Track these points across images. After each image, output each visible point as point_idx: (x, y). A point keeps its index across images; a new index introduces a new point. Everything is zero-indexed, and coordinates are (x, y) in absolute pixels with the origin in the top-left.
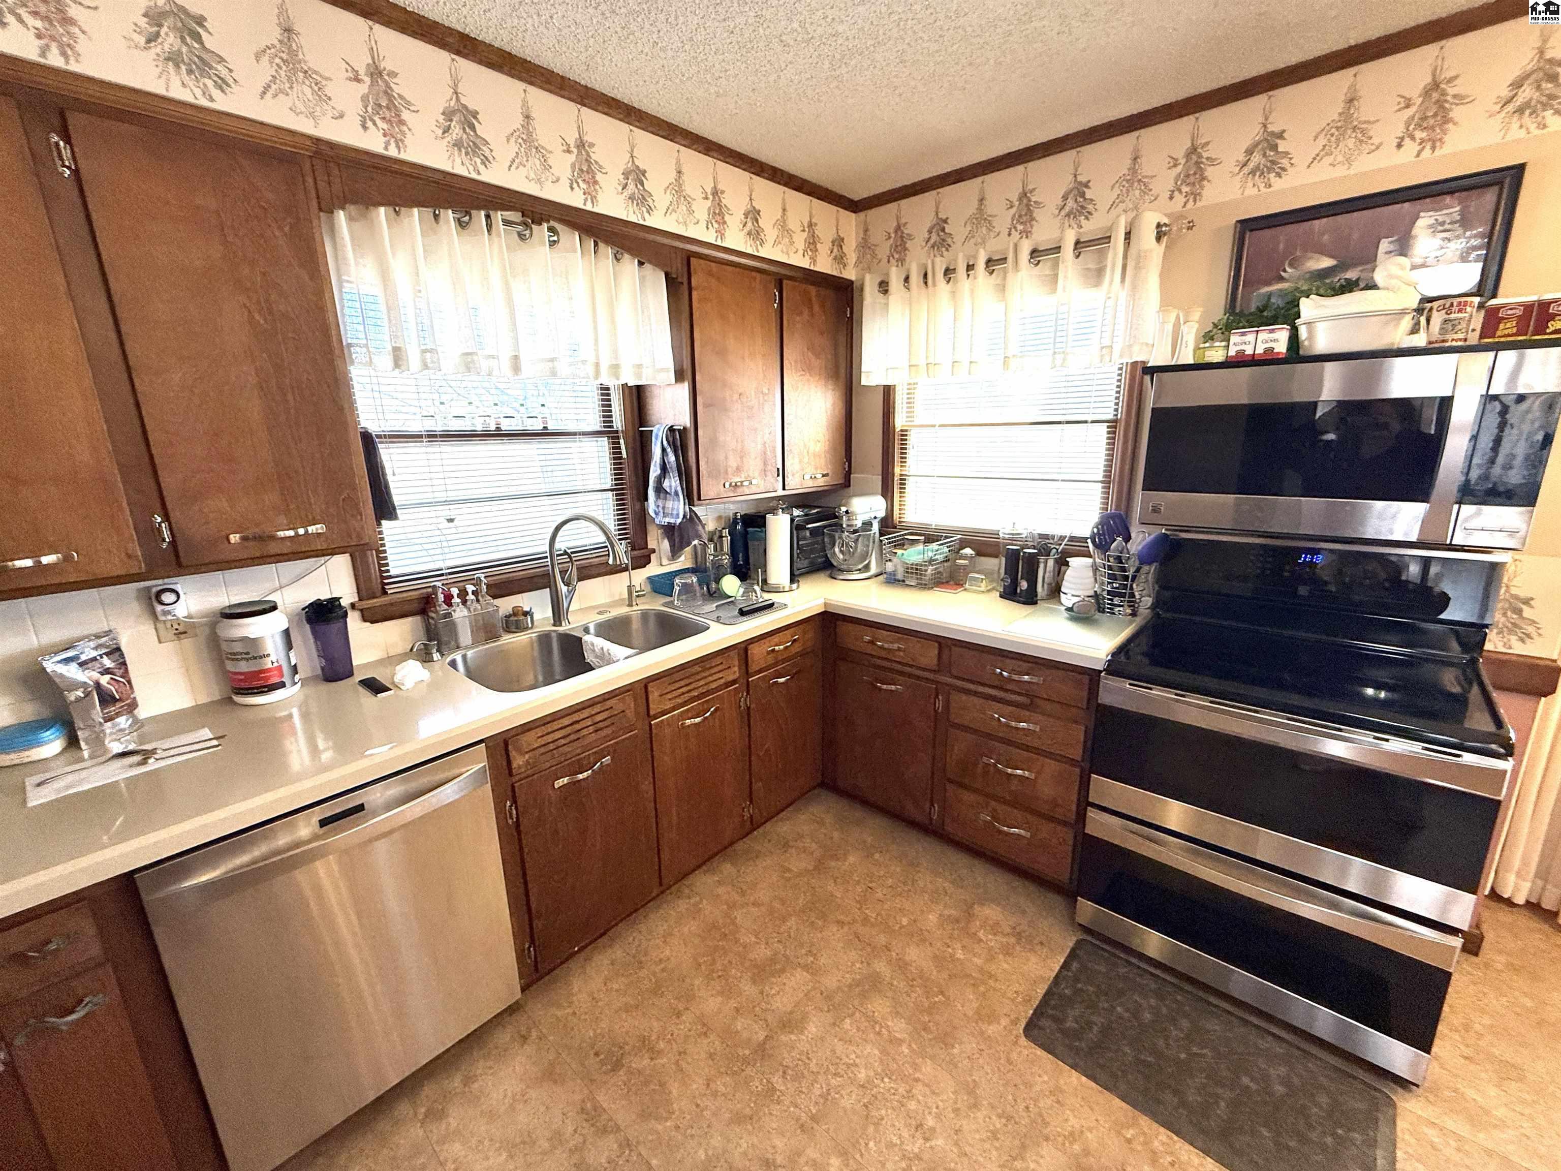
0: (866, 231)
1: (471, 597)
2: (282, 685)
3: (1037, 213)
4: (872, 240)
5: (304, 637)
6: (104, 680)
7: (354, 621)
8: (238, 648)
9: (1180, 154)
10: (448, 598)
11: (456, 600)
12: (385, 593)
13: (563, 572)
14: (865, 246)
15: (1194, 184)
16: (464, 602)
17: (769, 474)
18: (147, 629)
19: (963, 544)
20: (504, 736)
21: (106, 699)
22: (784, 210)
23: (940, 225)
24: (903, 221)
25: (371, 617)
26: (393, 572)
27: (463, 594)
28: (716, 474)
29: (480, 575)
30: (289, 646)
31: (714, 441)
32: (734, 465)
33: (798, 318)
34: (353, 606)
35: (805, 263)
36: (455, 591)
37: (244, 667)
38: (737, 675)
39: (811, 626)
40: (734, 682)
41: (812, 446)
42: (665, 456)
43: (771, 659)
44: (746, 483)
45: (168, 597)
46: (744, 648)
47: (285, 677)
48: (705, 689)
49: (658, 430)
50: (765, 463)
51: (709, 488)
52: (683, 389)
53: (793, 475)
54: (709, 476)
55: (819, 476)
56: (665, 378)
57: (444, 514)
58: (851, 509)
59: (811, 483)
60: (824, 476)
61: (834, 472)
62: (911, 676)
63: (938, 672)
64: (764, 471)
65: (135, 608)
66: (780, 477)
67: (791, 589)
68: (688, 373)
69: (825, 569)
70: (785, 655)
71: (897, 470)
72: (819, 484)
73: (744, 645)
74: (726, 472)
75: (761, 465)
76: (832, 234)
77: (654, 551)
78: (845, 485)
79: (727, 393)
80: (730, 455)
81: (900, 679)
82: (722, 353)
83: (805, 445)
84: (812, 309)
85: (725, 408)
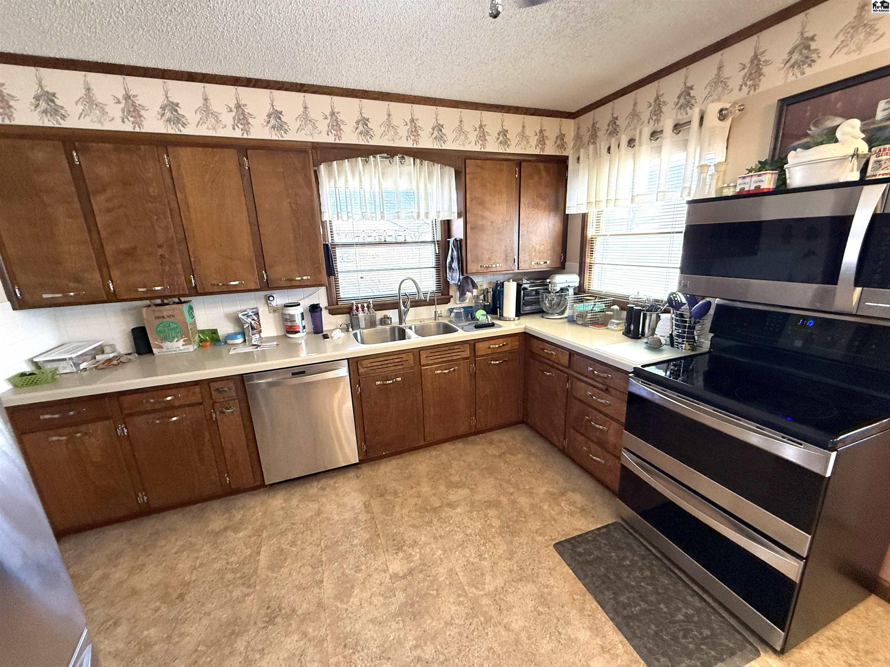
0: (578, 128)
1: (366, 309)
2: (299, 332)
3: (664, 109)
4: (581, 133)
5: (308, 316)
6: (253, 322)
7: (325, 314)
8: (288, 317)
9: (747, 61)
10: (357, 308)
11: (360, 309)
12: (337, 304)
13: (404, 303)
14: (578, 137)
15: (755, 79)
16: (363, 310)
17: (509, 261)
18: (266, 308)
19: (614, 303)
20: (357, 359)
21: (253, 328)
22: (524, 127)
23: (614, 121)
24: (595, 121)
25: (332, 312)
26: (341, 297)
27: (363, 307)
28: (477, 260)
29: (371, 300)
30: (303, 319)
31: (476, 245)
32: (487, 257)
33: (531, 181)
34: (326, 308)
35: (537, 152)
36: (359, 305)
37: (289, 324)
38: (468, 355)
39: (516, 338)
40: (467, 358)
41: (538, 247)
42: (453, 252)
43: (489, 351)
44: (494, 266)
45: (271, 298)
46: (473, 344)
47: (301, 329)
48: (450, 358)
49: (451, 240)
50: (506, 256)
51: (472, 267)
52: (461, 221)
53: (524, 262)
54: (472, 262)
55: (542, 263)
56: (453, 217)
57: (360, 275)
58: (553, 281)
59: (536, 266)
60: (545, 263)
61: (552, 261)
62: (558, 369)
63: (569, 367)
64: (506, 260)
65: (263, 301)
66: (516, 263)
67: (514, 320)
68: (463, 213)
69: (541, 312)
70: (498, 351)
71: (588, 260)
72: (543, 267)
73: (473, 342)
74: (482, 261)
75: (503, 257)
76: (556, 134)
77: (452, 296)
78: (562, 268)
79: (484, 222)
80: (485, 252)
81: (554, 371)
82: (482, 203)
83: (533, 247)
84: (540, 174)
85: (483, 229)
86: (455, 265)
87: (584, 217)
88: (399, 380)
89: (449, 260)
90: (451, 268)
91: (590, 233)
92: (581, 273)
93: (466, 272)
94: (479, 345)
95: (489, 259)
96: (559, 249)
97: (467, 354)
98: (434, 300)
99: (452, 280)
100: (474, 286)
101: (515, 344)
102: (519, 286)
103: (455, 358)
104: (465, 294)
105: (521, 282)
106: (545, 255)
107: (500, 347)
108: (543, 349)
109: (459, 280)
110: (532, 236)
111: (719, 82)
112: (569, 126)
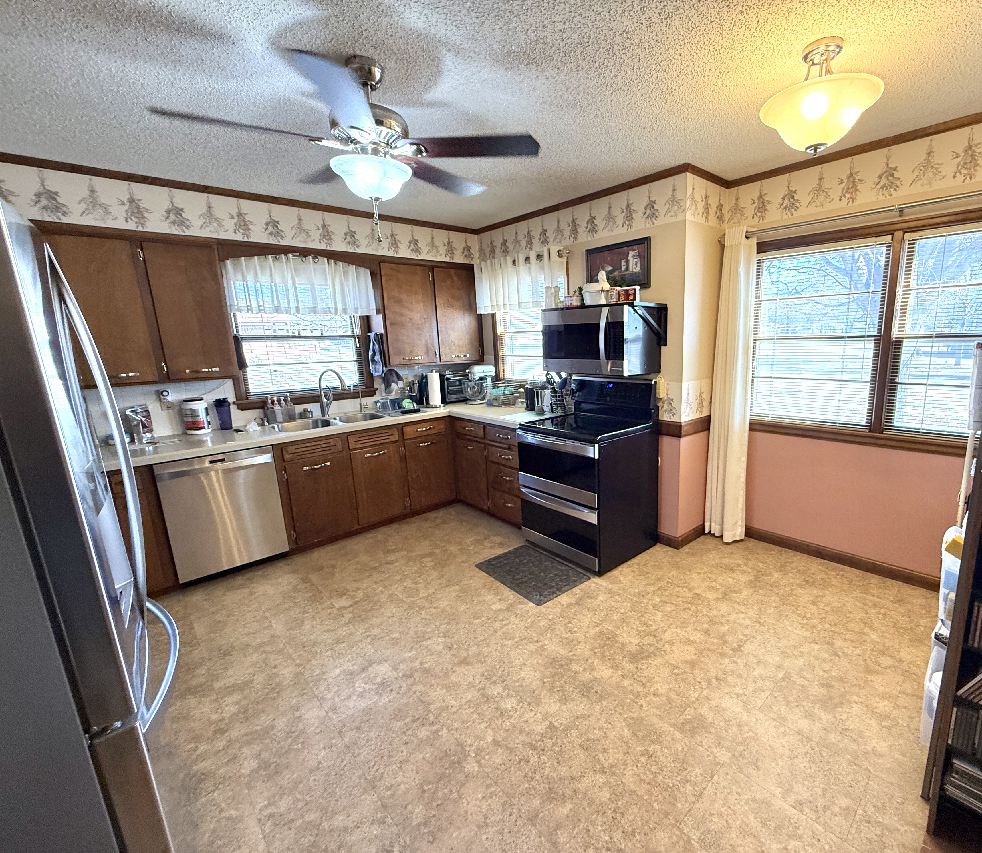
0: (481, 243)
1: (282, 402)
2: (204, 428)
4: (484, 247)
5: (213, 412)
6: (143, 419)
7: (233, 409)
8: (188, 412)
10: (273, 402)
11: (276, 402)
12: (247, 399)
13: (325, 396)
16: (280, 404)
17: (431, 355)
18: (158, 405)
19: (520, 386)
20: (282, 445)
21: (144, 426)
22: (433, 238)
23: (505, 243)
24: (493, 239)
25: (242, 407)
26: (251, 391)
27: (279, 401)
28: (399, 353)
29: (288, 394)
30: (207, 414)
31: (397, 340)
32: (409, 349)
33: (444, 284)
34: (234, 403)
35: (447, 259)
36: (275, 399)
37: (190, 420)
38: (397, 439)
39: (443, 421)
40: (396, 442)
41: (456, 342)
42: (373, 346)
43: (417, 434)
44: (416, 358)
45: (165, 393)
46: (401, 427)
47: (206, 425)
48: (379, 442)
49: (372, 335)
50: (428, 350)
51: (395, 360)
52: (381, 317)
53: (445, 355)
54: (394, 354)
55: (462, 356)
56: (373, 313)
57: (273, 368)
58: (473, 371)
59: (457, 359)
60: (465, 356)
61: (471, 354)
62: (477, 441)
63: (484, 438)
64: (427, 353)
65: (154, 397)
66: (438, 356)
67: (440, 407)
68: (382, 310)
69: (464, 400)
70: (426, 433)
71: (500, 353)
72: (463, 360)
73: (401, 426)
74: (404, 353)
75: (425, 350)
76: (463, 245)
77: (377, 389)
78: (481, 361)
79: (403, 319)
80: (407, 346)
81: (474, 444)
82: (399, 302)
83: (452, 342)
84: (452, 279)
85: (402, 325)
86: (377, 358)
87: (493, 316)
88: (328, 464)
89: (371, 353)
90: (373, 360)
91: (500, 330)
92: (496, 365)
93: (390, 364)
94: (408, 429)
95: (411, 352)
96: (477, 344)
97: (396, 437)
98: (358, 393)
99: (376, 372)
100: (399, 378)
101: (441, 427)
102: (442, 377)
103: (383, 441)
104: (391, 385)
105: (443, 373)
106: (464, 349)
107: (427, 430)
108: (464, 428)
109: (383, 372)
110: (451, 332)
111: (559, 231)
112: (473, 240)
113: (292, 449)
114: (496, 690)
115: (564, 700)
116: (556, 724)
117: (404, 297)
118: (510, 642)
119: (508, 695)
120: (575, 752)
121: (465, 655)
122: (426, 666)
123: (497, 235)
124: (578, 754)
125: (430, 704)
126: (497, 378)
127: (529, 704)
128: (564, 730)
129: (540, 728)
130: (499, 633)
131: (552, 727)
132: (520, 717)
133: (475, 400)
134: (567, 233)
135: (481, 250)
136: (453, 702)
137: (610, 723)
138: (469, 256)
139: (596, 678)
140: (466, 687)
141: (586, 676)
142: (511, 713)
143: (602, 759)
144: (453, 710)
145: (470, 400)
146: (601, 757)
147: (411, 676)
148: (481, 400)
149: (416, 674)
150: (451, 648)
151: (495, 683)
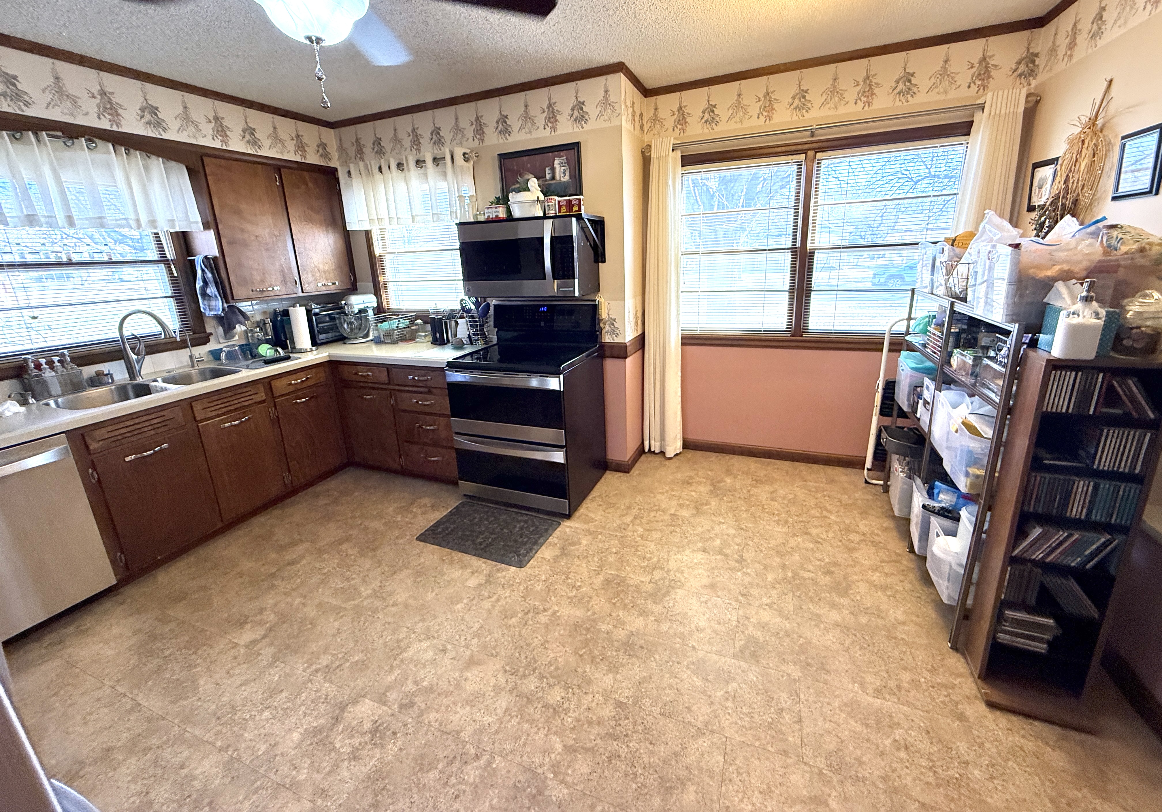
0: (341, 140)
1: (57, 365)
4: (345, 146)
10: (38, 366)
11: (45, 367)
13: (133, 349)
15: (480, 134)
16: (52, 367)
17: (288, 283)
19: (416, 317)
20: (83, 431)
22: (275, 128)
23: (378, 141)
24: (358, 137)
27: (50, 363)
28: (245, 282)
29: (66, 351)
31: (239, 265)
32: (259, 278)
35: (298, 158)
36: (43, 361)
38: (264, 398)
39: (321, 369)
40: (263, 402)
41: (321, 267)
42: (204, 273)
43: (291, 389)
44: (270, 289)
46: (268, 382)
48: (239, 405)
49: (197, 258)
50: (284, 277)
51: (238, 291)
52: (211, 233)
53: (309, 284)
54: (239, 285)
55: (330, 284)
56: (194, 227)
57: (29, 313)
58: (349, 302)
59: (324, 288)
60: (334, 284)
61: (342, 281)
62: (378, 389)
63: (389, 384)
64: (284, 282)
66: (298, 285)
67: (311, 350)
68: (212, 223)
69: (342, 339)
70: (304, 385)
71: (381, 279)
72: (332, 289)
73: (267, 380)
74: (253, 283)
75: (280, 278)
76: (317, 141)
77: (211, 334)
78: (353, 289)
79: (246, 236)
80: (255, 273)
81: (373, 392)
82: (238, 212)
83: (316, 266)
84: (307, 185)
85: (245, 245)
87: (368, 234)
88: (165, 446)
89: (199, 284)
90: (204, 295)
91: (378, 251)
92: (378, 294)
93: (233, 299)
94: (276, 384)
95: (263, 281)
96: (346, 269)
97: (262, 396)
98: (186, 340)
99: (211, 310)
100: (244, 316)
101: (322, 375)
102: (309, 312)
103: (245, 404)
104: (235, 328)
105: (309, 308)
106: (332, 275)
107: (302, 381)
108: (356, 374)
109: (223, 310)
110: (311, 254)
111: (457, 129)
112: (329, 136)
113: (100, 433)
114: (531, 684)
115: (614, 669)
116: (622, 699)
117: (244, 206)
118: (514, 620)
119: (550, 686)
120: (661, 723)
121: (468, 653)
122: (425, 683)
123: (366, 131)
124: (664, 725)
125: (458, 732)
126: (379, 309)
127: (579, 687)
128: (635, 703)
129: (607, 711)
130: (495, 613)
131: (619, 705)
132: (578, 707)
133: (355, 338)
134: (470, 132)
135: (341, 149)
136: (488, 719)
137: (676, 677)
138: (326, 155)
139: (631, 632)
140: (492, 694)
141: (620, 634)
142: (565, 706)
143: (693, 720)
144: (494, 728)
145: (350, 339)
146: (689, 718)
147: (412, 704)
148: (363, 338)
149: (418, 700)
150: (444, 651)
151: (524, 676)
